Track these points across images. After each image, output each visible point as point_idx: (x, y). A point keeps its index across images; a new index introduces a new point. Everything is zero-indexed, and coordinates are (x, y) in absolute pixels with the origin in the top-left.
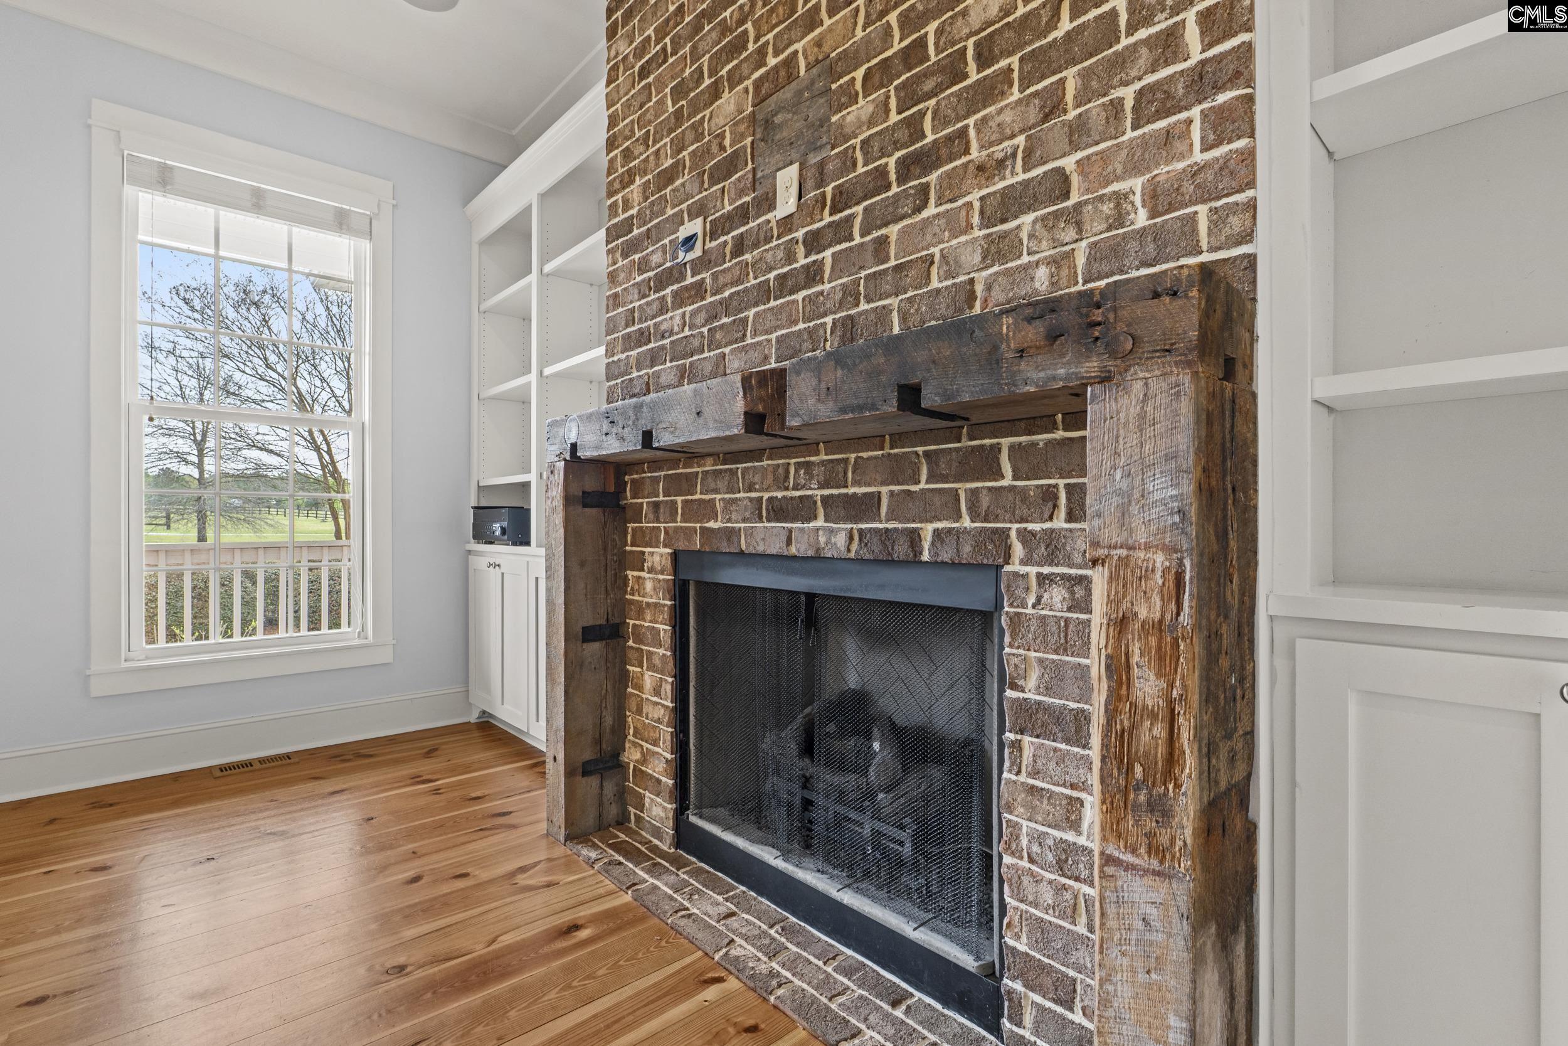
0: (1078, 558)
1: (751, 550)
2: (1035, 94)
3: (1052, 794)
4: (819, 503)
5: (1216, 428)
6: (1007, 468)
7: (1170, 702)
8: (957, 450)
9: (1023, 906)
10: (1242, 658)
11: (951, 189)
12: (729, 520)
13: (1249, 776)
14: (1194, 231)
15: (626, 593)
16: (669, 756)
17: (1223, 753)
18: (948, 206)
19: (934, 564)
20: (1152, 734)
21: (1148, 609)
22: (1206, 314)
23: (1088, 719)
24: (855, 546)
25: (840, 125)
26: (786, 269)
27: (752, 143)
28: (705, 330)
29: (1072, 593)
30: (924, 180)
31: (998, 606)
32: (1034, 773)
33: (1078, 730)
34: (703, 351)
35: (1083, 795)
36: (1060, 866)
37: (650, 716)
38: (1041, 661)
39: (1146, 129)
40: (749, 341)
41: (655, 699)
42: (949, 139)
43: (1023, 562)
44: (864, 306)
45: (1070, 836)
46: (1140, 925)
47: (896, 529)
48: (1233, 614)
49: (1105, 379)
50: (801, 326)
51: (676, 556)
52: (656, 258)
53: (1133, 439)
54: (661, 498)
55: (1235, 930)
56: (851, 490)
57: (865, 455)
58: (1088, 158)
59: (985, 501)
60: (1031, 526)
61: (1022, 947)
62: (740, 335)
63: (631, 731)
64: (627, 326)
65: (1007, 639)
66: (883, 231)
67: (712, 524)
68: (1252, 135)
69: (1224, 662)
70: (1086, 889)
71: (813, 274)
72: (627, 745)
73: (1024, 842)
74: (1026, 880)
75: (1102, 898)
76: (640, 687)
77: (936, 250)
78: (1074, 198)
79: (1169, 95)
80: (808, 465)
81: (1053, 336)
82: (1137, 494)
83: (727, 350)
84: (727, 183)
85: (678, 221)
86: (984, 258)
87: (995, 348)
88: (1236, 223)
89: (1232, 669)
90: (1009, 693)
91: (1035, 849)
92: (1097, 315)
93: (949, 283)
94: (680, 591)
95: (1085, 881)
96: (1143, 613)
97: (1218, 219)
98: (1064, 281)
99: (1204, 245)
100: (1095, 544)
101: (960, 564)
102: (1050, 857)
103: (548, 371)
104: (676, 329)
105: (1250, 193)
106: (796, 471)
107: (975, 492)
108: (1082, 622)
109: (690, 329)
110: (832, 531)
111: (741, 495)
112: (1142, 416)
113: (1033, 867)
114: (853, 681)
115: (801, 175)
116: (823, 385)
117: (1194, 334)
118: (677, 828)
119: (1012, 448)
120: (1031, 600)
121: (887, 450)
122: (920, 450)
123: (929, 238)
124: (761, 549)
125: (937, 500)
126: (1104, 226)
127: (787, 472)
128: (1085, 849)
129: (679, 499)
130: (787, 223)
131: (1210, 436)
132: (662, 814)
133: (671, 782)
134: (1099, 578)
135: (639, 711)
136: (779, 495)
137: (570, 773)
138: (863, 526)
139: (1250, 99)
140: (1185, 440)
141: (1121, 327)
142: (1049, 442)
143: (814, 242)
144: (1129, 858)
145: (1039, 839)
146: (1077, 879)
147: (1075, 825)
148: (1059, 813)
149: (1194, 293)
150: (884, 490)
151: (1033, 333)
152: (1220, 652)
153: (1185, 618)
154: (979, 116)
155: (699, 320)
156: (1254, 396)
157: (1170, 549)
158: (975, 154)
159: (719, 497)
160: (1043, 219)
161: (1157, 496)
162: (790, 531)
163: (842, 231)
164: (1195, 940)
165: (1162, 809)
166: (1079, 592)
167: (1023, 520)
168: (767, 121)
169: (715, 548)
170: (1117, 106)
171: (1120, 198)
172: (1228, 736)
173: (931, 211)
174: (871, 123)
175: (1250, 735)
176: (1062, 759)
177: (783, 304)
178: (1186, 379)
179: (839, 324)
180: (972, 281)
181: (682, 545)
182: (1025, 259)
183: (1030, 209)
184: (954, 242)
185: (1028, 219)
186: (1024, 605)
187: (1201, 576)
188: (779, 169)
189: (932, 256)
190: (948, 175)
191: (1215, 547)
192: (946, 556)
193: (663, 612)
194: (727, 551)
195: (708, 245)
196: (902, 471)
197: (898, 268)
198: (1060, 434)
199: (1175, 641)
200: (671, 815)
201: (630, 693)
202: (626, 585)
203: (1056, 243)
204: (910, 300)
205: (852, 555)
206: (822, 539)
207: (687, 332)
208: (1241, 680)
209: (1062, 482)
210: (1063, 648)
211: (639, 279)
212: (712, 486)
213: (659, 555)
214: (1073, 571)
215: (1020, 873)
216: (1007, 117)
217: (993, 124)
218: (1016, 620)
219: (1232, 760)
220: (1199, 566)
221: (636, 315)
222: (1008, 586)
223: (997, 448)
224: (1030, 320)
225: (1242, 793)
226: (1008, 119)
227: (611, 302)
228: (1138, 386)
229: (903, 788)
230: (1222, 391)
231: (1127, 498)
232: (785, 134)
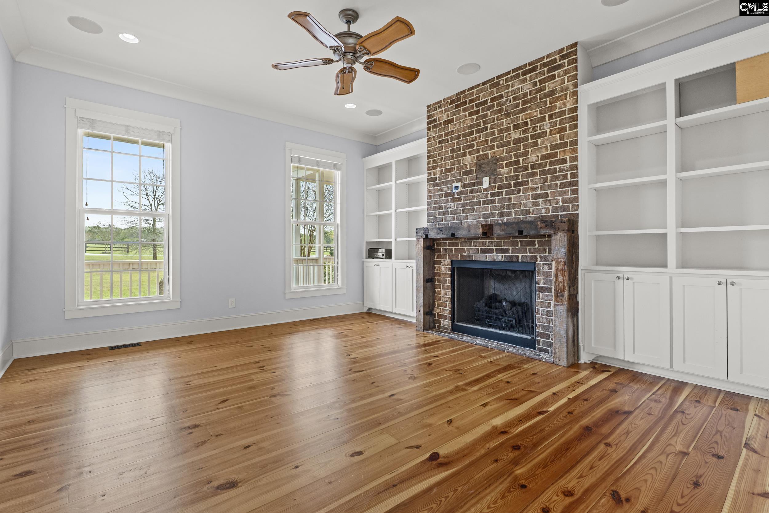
0: (550, 261)
1: (476, 260)
2: (542, 178)
3: (545, 302)
4: (494, 250)
5: (571, 241)
6: (537, 244)
7: (564, 280)
8: (527, 240)
9: (540, 324)
10: (576, 275)
11: (525, 191)
12: (469, 253)
13: (577, 294)
14: (569, 208)
15: (435, 271)
16: (450, 309)
17: (572, 288)
18: (525, 194)
19: (522, 262)
20: (561, 285)
21: (561, 267)
22: (569, 226)
23: (552, 288)
24: (503, 259)
25: (500, 172)
26: (485, 199)
27: (476, 169)
28: (462, 209)
29: (549, 267)
30: (520, 188)
31: (535, 270)
32: (542, 299)
33: (550, 290)
34: (461, 214)
35: (551, 302)
36: (547, 315)
37: (443, 300)
38: (543, 279)
39: (562, 189)
40: (475, 213)
41: (445, 296)
42: (525, 181)
43: (540, 261)
44: (505, 210)
45: (549, 309)
46: (560, 313)
47: (513, 255)
48: (574, 268)
49: (554, 233)
50: (490, 212)
51: (452, 261)
52: (445, 189)
53: (558, 243)
54: (447, 247)
55: (575, 316)
56: (502, 247)
57: (506, 240)
58: (552, 192)
59: (532, 250)
60: (541, 255)
61: (540, 331)
62: (472, 211)
63: (436, 305)
64: (435, 204)
65: (537, 275)
66: (510, 196)
67: (464, 254)
68: (578, 194)
69: (572, 275)
70: (552, 318)
71: (493, 202)
72: (435, 309)
73: (540, 312)
74: (540, 319)
75: (554, 310)
76: (440, 294)
77: (522, 202)
78: (549, 198)
79: (565, 185)
80: (492, 242)
81: (546, 226)
82: (559, 250)
83: (468, 214)
84: (468, 176)
85: (453, 182)
86: (532, 205)
87: (537, 227)
88: (575, 208)
89: (574, 277)
90: (537, 285)
91: (542, 312)
92: (553, 224)
93: (525, 209)
94: (453, 270)
95: (551, 316)
96: (560, 268)
97: (573, 206)
98: (547, 212)
99: (571, 210)
100: (553, 258)
101: (527, 262)
102: (545, 313)
103: (398, 211)
104: (452, 207)
105: (578, 203)
106: (488, 243)
107: (530, 249)
108: (551, 272)
109: (456, 208)
110: (498, 256)
111: (473, 247)
112: (560, 239)
113: (542, 316)
114: (492, 291)
115: (489, 180)
116: (502, 229)
117: (567, 229)
118: (452, 326)
119: (538, 241)
120: (541, 268)
121: (511, 240)
122: (519, 240)
123: (521, 199)
124: (479, 259)
125: (523, 250)
126: (554, 204)
127: (486, 243)
128: (551, 311)
129: (453, 248)
130: (485, 190)
131: (570, 242)
132: (448, 324)
133: (450, 315)
134: (553, 263)
135: (440, 300)
136: (484, 248)
137: (424, 314)
138: (506, 255)
139: (578, 189)
140: (566, 243)
141: (557, 226)
142: (545, 240)
143: (493, 195)
144: (558, 304)
145: (543, 311)
146: (550, 316)
147: (550, 307)
148: (547, 305)
149: (567, 223)
150: (510, 248)
151: (543, 225)
152: (571, 274)
153: (566, 268)
154: (531, 179)
155: (459, 206)
156: (578, 235)
157: (564, 259)
158: (530, 185)
159: (466, 248)
160: (544, 201)
161: (562, 251)
162: (487, 256)
163: (500, 194)
164: (567, 313)
165: (563, 296)
166: (550, 266)
167: (540, 254)
168: (480, 165)
169: (465, 259)
170: (557, 184)
171: (557, 200)
172: (573, 286)
173: (521, 194)
174: (507, 173)
175: (577, 287)
176: (547, 296)
177: (484, 207)
178: (566, 235)
179: (499, 213)
180: (530, 209)
181: (454, 259)
182: (540, 207)
183: (541, 198)
184: (526, 201)
185: (541, 200)
186: (540, 269)
187: (568, 263)
188: (484, 177)
189: (521, 203)
190: (525, 188)
191: (570, 258)
192: (524, 260)
193: (448, 275)
194: (469, 260)
195: (462, 189)
196: (514, 244)
197: (514, 204)
198: (547, 239)
199: (564, 272)
200: (450, 323)
201: (436, 296)
202: (435, 269)
203: (546, 205)
204: (517, 211)
205: (503, 260)
206: (495, 257)
207: (455, 208)
208: (576, 279)
209: (547, 247)
210: (547, 276)
211: (438, 193)
212: (464, 245)
213: (447, 261)
214: (549, 263)
215: (539, 318)
216: (537, 180)
217: (534, 181)
218: (539, 272)
219: (574, 290)
220: (568, 261)
221: (438, 202)
222: (537, 266)
223: (535, 241)
224: (543, 223)
225: (576, 296)
226: (537, 181)
227: (429, 197)
228: (559, 235)
229: (512, 310)
230: (572, 235)
231: (557, 251)
232: (485, 170)
